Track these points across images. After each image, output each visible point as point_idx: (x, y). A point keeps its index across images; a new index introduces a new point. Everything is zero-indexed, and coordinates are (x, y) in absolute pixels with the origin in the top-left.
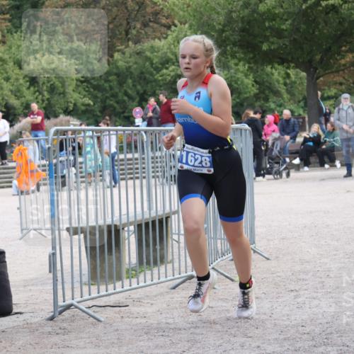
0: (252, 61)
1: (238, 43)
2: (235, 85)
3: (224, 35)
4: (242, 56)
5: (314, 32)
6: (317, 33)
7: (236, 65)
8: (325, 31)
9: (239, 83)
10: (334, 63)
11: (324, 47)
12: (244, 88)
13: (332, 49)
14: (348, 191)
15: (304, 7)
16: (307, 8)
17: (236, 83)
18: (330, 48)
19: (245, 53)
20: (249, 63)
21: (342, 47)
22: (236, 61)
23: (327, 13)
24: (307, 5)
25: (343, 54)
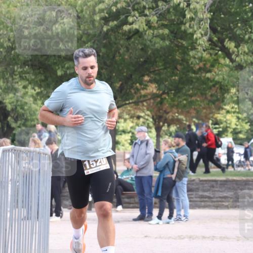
0: (43, 84)
1: (30, 63)
2: (21, 111)
3: (13, 52)
4: (33, 77)
5: (114, 57)
6: (117, 58)
7: (25, 87)
8: (126, 57)
9: (26, 108)
10: (135, 93)
11: (125, 74)
12: (31, 115)
13: (133, 77)
14: (146, 236)
15: (105, 29)
16: (108, 30)
17: (22, 108)
18: (131, 76)
19: (36, 75)
20: (40, 87)
21: (143, 76)
22: (25, 83)
23: (129, 38)
24: (109, 27)
25: (145, 83)
